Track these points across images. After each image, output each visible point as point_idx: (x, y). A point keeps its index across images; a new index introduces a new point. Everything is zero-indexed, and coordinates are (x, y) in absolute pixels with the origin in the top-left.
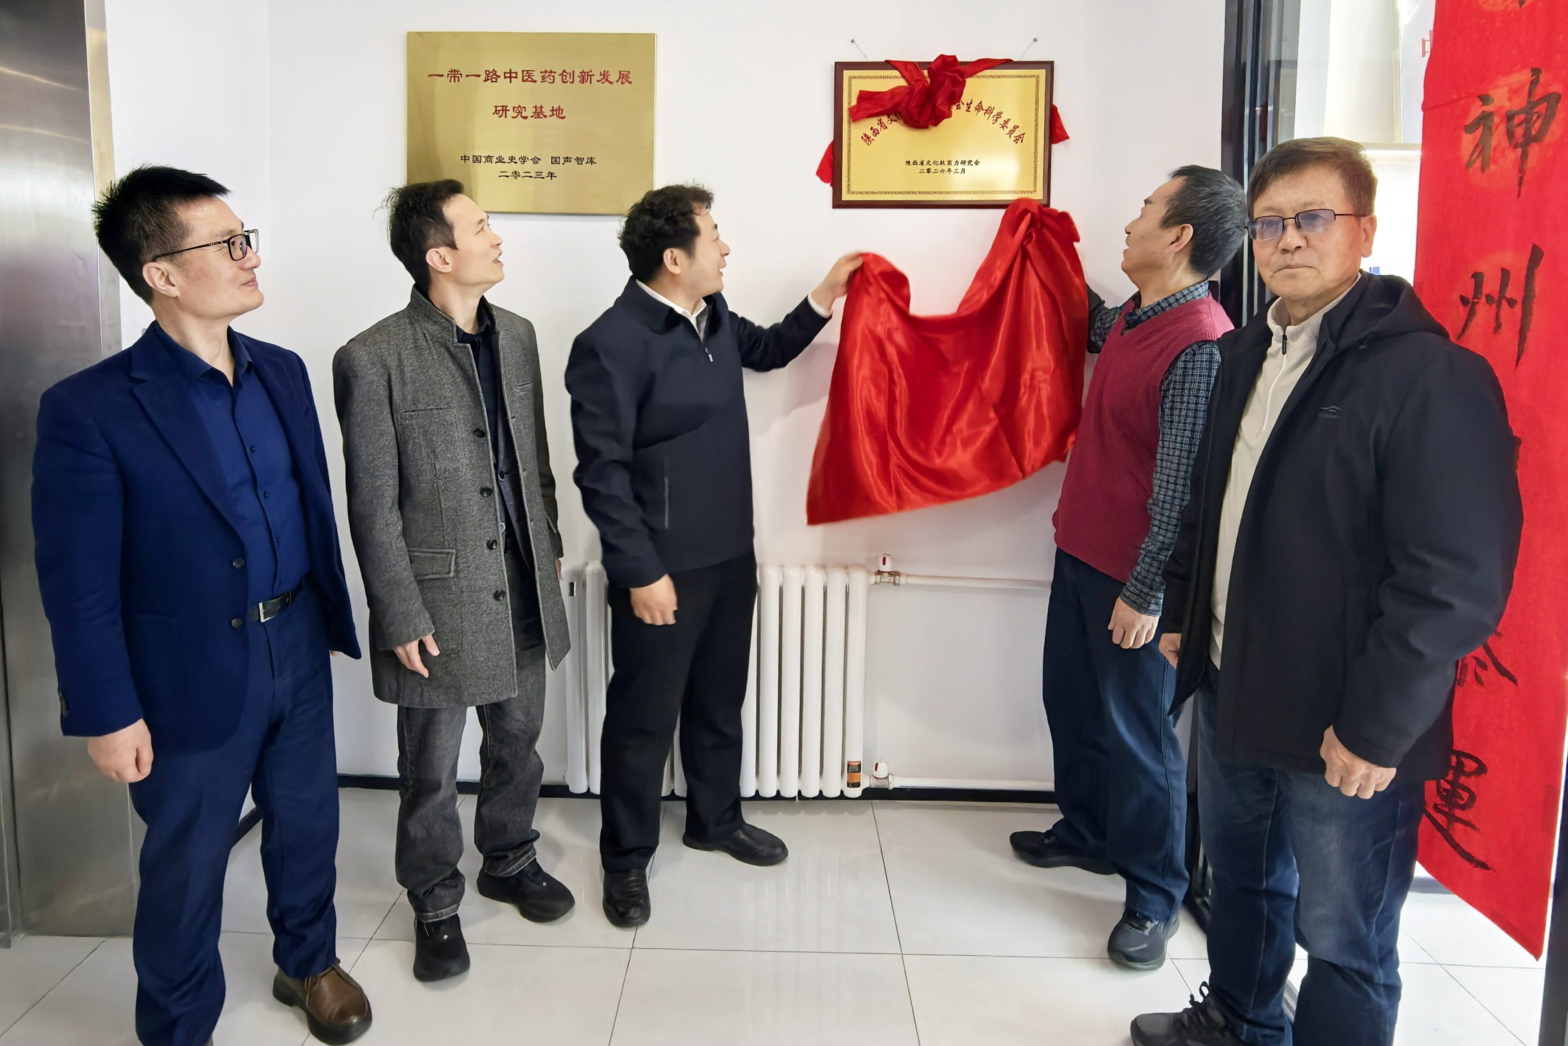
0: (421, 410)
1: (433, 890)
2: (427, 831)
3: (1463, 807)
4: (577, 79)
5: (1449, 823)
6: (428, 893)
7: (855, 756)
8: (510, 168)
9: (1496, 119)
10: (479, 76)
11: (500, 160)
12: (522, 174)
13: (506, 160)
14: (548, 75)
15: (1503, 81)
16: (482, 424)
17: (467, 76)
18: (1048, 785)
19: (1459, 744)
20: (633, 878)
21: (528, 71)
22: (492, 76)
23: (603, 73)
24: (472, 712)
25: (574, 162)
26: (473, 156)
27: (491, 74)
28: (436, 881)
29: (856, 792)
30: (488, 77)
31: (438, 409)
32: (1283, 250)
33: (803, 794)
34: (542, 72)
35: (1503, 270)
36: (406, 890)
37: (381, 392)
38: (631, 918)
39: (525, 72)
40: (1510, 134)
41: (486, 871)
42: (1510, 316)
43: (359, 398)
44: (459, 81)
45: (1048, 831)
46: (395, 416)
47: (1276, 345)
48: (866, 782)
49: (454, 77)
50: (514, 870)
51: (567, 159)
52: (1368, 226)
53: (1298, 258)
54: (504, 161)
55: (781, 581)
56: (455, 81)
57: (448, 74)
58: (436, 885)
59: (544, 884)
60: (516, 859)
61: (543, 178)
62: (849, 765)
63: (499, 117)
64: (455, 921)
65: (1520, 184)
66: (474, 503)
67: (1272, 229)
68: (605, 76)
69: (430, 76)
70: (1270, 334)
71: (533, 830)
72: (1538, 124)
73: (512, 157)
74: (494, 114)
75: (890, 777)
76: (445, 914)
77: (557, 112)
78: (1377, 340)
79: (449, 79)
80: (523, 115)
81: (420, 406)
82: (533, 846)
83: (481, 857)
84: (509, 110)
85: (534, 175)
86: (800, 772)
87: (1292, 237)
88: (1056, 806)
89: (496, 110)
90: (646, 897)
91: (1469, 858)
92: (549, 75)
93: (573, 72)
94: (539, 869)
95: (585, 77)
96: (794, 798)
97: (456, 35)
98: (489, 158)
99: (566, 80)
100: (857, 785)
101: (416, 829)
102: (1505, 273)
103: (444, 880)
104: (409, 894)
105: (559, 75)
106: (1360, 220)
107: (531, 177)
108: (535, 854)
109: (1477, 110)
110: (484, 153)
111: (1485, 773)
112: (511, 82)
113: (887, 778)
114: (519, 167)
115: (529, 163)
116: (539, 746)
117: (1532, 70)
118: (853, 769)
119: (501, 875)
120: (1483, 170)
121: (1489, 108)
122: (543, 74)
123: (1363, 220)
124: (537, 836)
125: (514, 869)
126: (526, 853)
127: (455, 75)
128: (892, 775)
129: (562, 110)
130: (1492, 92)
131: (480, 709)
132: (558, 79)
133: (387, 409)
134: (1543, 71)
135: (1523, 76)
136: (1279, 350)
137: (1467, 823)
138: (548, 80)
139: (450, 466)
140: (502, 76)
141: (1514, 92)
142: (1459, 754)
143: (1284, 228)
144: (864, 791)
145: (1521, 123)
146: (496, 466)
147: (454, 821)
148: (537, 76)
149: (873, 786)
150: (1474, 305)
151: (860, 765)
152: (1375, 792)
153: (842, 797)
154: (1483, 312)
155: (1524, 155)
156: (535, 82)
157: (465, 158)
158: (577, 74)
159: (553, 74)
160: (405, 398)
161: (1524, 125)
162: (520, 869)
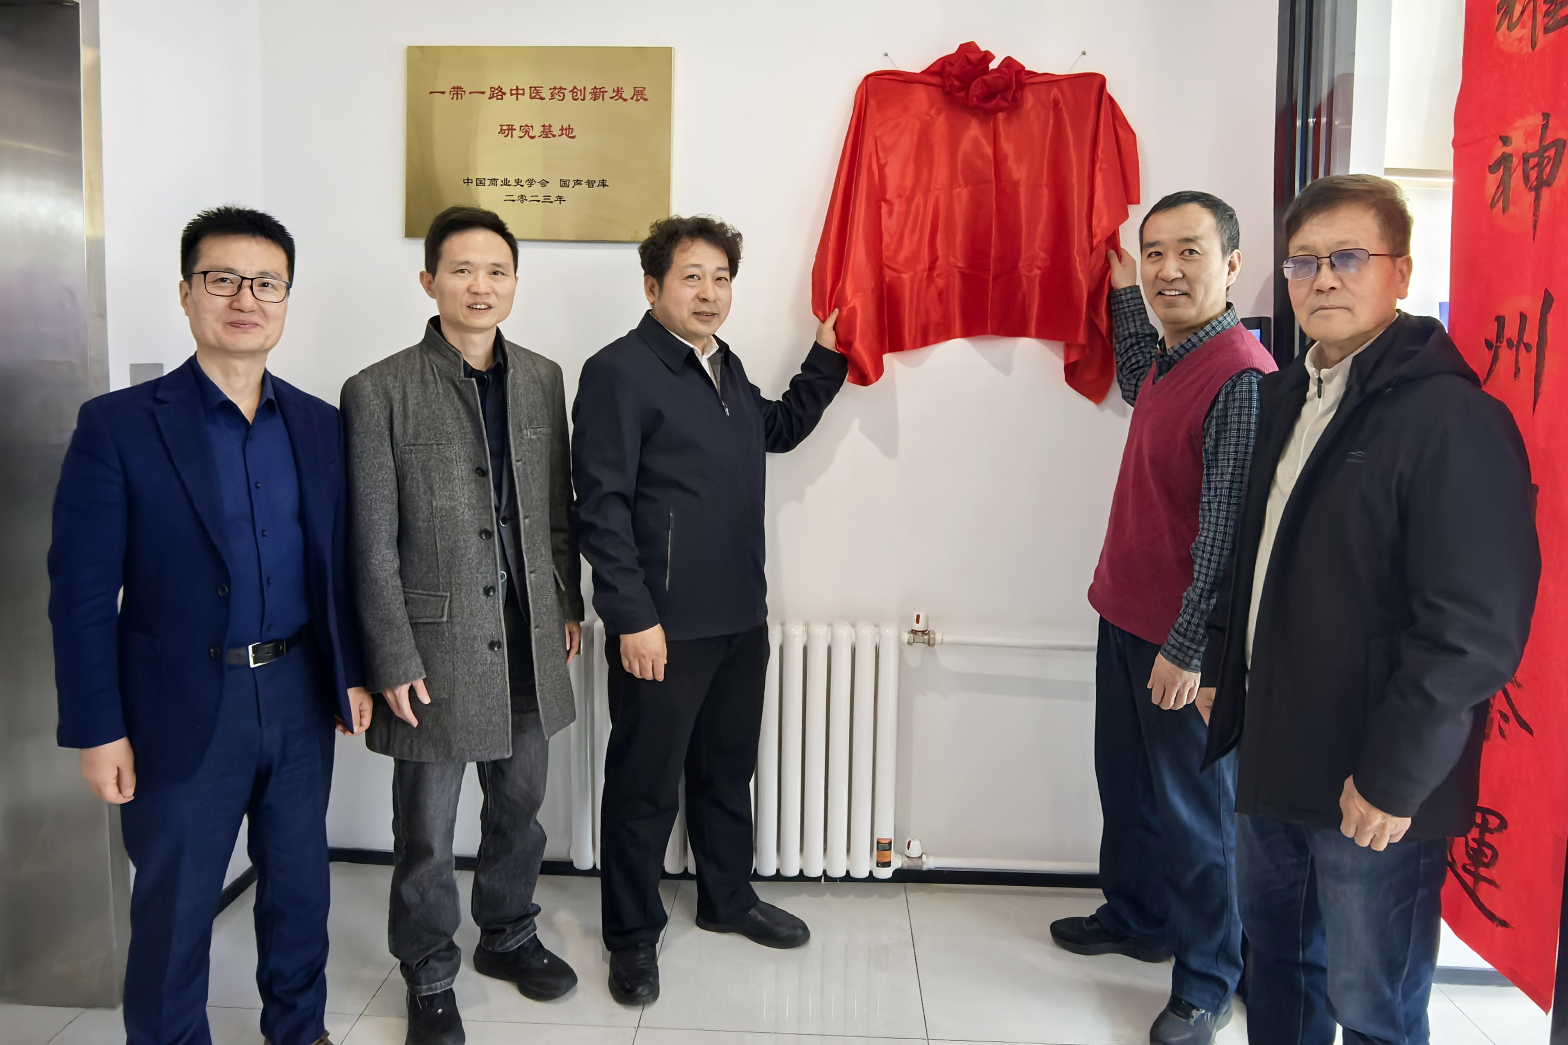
0: (422, 445)
1: (427, 962)
2: (422, 896)
3: (1487, 866)
4: (588, 96)
5: (1476, 882)
6: (422, 964)
7: (886, 832)
8: (517, 191)
9: (1515, 161)
10: (483, 93)
11: (506, 183)
12: (529, 198)
13: (512, 182)
14: (557, 92)
15: (1519, 123)
16: (484, 461)
17: (471, 93)
18: (1093, 866)
19: (1484, 801)
20: (642, 956)
21: (535, 87)
22: (497, 93)
23: (616, 90)
24: (471, 769)
25: (584, 186)
26: (477, 179)
27: (497, 91)
28: (431, 952)
29: (886, 873)
30: (493, 94)
31: (439, 445)
32: (1318, 290)
33: (829, 873)
34: (550, 89)
35: (1521, 314)
36: (399, 962)
37: (383, 423)
38: (640, 995)
39: (533, 89)
40: (1526, 178)
41: (483, 945)
42: (1528, 360)
43: (361, 430)
44: (461, 98)
45: (1091, 916)
46: (395, 451)
47: (1313, 388)
48: (897, 862)
49: (457, 94)
50: (512, 946)
51: (578, 182)
52: (1405, 268)
53: (1333, 300)
54: (509, 184)
55: (805, 638)
56: (457, 99)
57: (451, 91)
58: (429, 956)
59: (545, 961)
60: (515, 933)
61: (552, 202)
62: (878, 843)
63: (505, 136)
64: (449, 996)
65: (1535, 227)
66: (472, 545)
67: (1306, 269)
68: (618, 92)
69: (431, 93)
70: (1307, 377)
71: (533, 905)
72: (1548, 169)
73: (518, 179)
74: (499, 133)
75: (923, 856)
76: (439, 987)
77: (567, 131)
78: (1403, 383)
79: (452, 96)
80: (530, 135)
81: (421, 441)
82: (533, 920)
83: (478, 930)
84: (515, 130)
85: (542, 199)
86: (825, 850)
87: (1327, 277)
88: (1100, 891)
89: (501, 130)
90: (656, 976)
91: (1491, 916)
92: (559, 92)
93: (585, 88)
94: (539, 945)
95: (598, 93)
96: (818, 879)
97: (459, 49)
98: (494, 181)
99: (576, 97)
100: (887, 864)
101: (408, 892)
102: (1523, 316)
103: (438, 951)
104: (402, 965)
105: (570, 92)
106: (1396, 260)
107: (539, 201)
108: (535, 929)
109: (1499, 151)
110: (489, 176)
111: (1506, 828)
112: (517, 99)
113: (921, 857)
114: (526, 191)
115: (536, 187)
116: (541, 816)
117: (1543, 114)
118: (883, 847)
119: (499, 950)
120: (1504, 212)
121: (1508, 150)
122: (552, 91)
123: (1399, 260)
124: (538, 910)
125: (512, 944)
126: (526, 927)
127: (457, 91)
128: (925, 854)
129: (572, 129)
130: (1510, 133)
131: (480, 766)
132: (569, 96)
133: (387, 443)
134: (1552, 115)
135: (1534, 120)
136: (1315, 394)
137: (1491, 882)
138: (557, 97)
139: (449, 504)
140: (508, 94)
141: (1529, 136)
142: (1486, 811)
143: (1319, 268)
144: (896, 872)
145: (1534, 166)
146: (498, 510)
147: (451, 890)
148: (546, 93)
149: (906, 866)
150: (1497, 348)
151: (890, 843)
152: (1389, 844)
153: (871, 878)
154: (1506, 354)
155: (1537, 199)
156: (543, 99)
157: (468, 181)
158: (588, 90)
159: (563, 91)
160: (405, 432)
161: (1536, 169)
162: (519, 944)
